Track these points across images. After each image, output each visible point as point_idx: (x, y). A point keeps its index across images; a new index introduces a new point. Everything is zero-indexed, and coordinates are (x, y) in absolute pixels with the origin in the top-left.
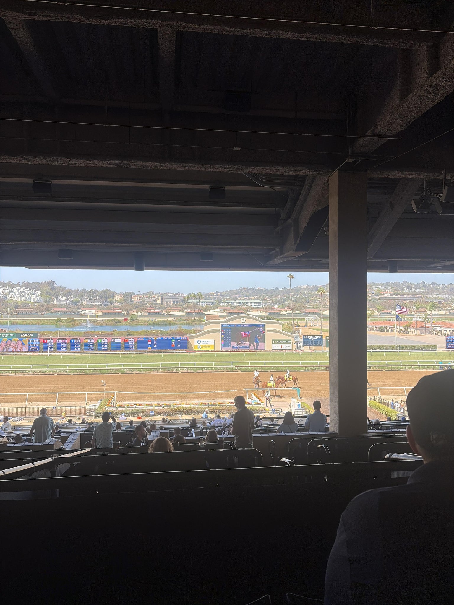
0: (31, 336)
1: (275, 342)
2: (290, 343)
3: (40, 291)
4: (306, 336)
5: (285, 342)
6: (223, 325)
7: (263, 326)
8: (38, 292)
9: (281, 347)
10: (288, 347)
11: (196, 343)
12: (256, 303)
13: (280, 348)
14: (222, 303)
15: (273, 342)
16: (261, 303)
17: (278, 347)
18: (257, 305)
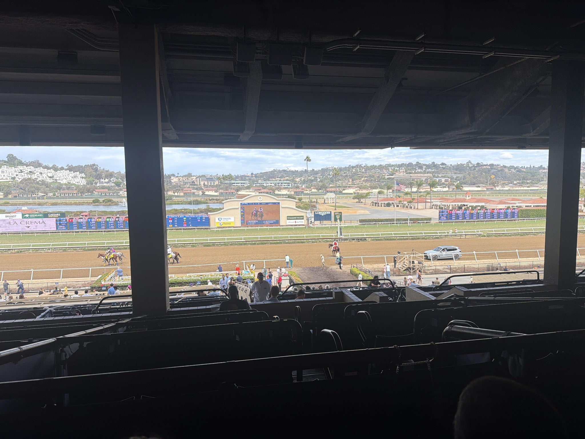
0: (58, 216)
1: (289, 218)
2: (303, 219)
3: (83, 174)
4: (317, 212)
5: (298, 218)
6: (241, 203)
7: (279, 203)
8: (82, 174)
9: (295, 222)
10: (301, 222)
11: (217, 220)
12: (286, 183)
13: (294, 224)
14: (256, 183)
15: (287, 218)
16: (290, 183)
17: (292, 222)
18: (286, 185)
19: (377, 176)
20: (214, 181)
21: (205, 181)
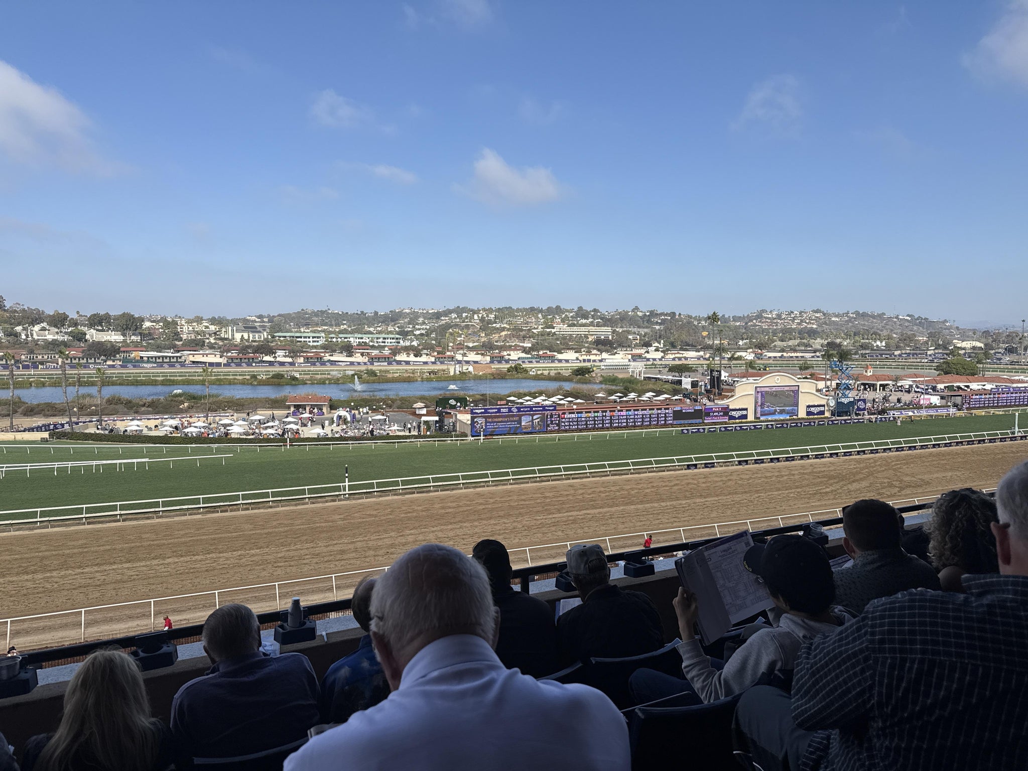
6: (756, 387)
7: (798, 386)
12: (393, 339)
16: (400, 339)
19: (528, 328)
20: (260, 332)
21: (243, 331)
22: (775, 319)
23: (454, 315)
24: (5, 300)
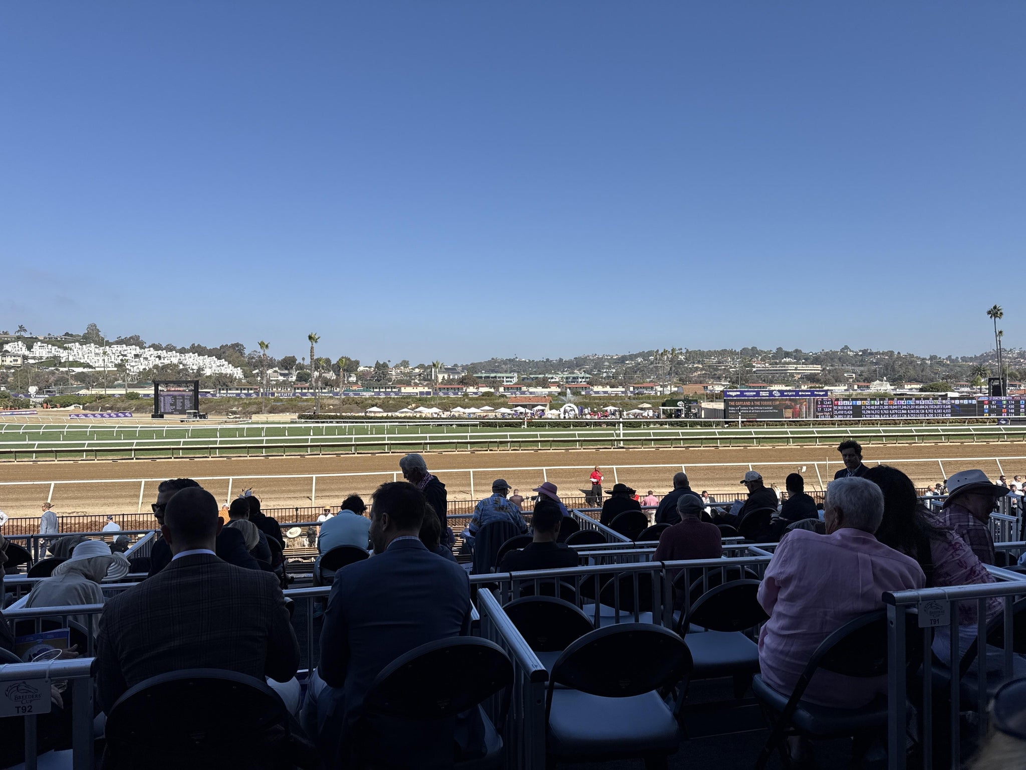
19: (723, 367)
20: (459, 373)
21: (444, 372)
22: (1017, 358)
23: (640, 360)
24: (245, 348)
